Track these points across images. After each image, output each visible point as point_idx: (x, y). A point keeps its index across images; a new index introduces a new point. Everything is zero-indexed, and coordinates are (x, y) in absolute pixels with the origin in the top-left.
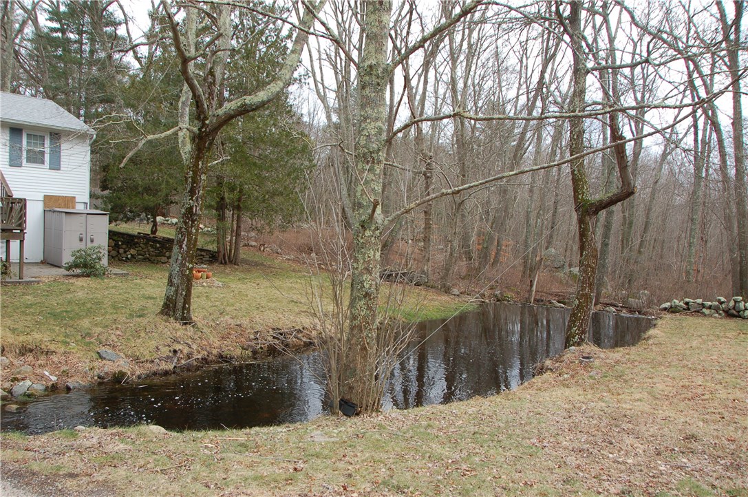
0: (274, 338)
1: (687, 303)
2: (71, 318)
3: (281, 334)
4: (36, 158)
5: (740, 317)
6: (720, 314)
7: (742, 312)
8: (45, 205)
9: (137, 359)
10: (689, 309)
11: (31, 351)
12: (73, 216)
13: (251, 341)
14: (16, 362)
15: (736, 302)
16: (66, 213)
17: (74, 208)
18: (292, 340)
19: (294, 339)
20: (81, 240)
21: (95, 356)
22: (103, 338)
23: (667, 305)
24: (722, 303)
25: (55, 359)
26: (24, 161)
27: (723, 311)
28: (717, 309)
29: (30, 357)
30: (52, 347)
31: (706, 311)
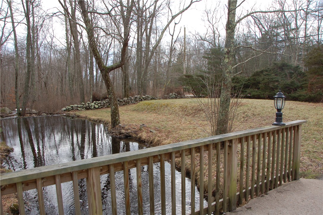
1: (72, 107)
5: (90, 109)
6: (84, 109)
7: (91, 107)
10: (73, 109)
15: (88, 104)
23: (64, 109)
24: (84, 105)
27: (85, 108)
28: (83, 108)
31: (79, 109)
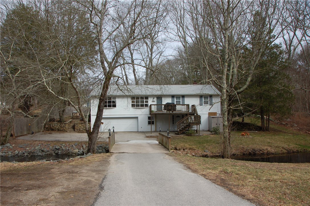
0: (251, 151)
2: (202, 143)
3: (254, 150)
4: (206, 103)
8: (209, 115)
9: (212, 153)
11: (191, 149)
12: (214, 118)
13: (244, 151)
14: (188, 151)
16: (213, 117)
17: (216, 115)
18: (257, 152)
19: (258, 152)
20: (217, 124)
21: (204, 151)
22: (207, 148)
25: (195, 151)
26: (203, 104)
29: (191, 150)
30: (195, 149)
